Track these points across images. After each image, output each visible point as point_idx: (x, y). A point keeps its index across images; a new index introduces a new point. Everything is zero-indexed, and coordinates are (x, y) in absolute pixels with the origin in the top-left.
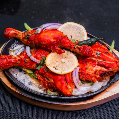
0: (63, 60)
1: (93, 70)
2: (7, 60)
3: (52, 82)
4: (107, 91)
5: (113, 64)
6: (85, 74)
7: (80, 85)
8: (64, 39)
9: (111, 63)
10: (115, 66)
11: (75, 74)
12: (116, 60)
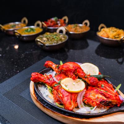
0: (74, 83)
1: (95, 97)
2: (38, 76)
3: (61, 97)
4: (103, 117)
5: (112, 96)
6: (88, 98)
7: (82, 106)
8: (79, 69)
9: (111, 95)
10: (115, 98)
11: (80, 95)
12: (116, 94)
